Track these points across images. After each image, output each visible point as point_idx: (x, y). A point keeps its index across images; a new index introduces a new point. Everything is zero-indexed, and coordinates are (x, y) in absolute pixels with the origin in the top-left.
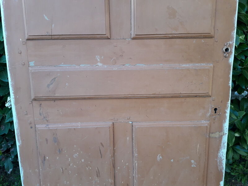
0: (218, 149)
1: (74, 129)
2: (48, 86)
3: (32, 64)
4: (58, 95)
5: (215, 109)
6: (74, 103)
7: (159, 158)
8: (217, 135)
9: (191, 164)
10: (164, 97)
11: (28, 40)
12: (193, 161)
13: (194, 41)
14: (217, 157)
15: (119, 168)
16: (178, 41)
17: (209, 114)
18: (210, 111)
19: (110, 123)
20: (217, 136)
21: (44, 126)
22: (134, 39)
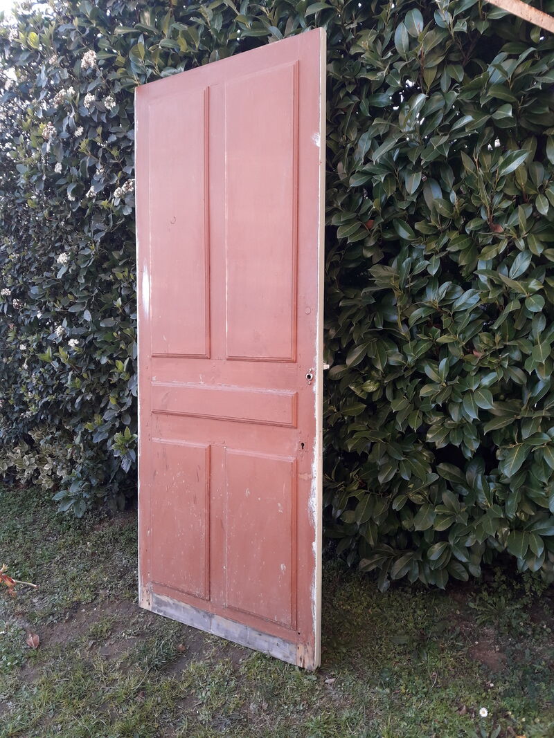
0: (308, 495)
1: (179, 446)
2: (162, 401)
3: (154, 378)
4: (169, 410)
5: (303, 444)
6: (181, 419)
7: (247, 492)
8: (305, 477)
9: (279, 508)
10: (252, 423)
11: (153, 357)
12: (279, 505)
13: (279, 365)
14: (307, 505)
15: (214, 498)
16: (265, 363)
17: (296, 449)
18: (297, 446)
19: (207, 446)
20: (306, 479)
21: (158, 439)
22: (228, 360)
